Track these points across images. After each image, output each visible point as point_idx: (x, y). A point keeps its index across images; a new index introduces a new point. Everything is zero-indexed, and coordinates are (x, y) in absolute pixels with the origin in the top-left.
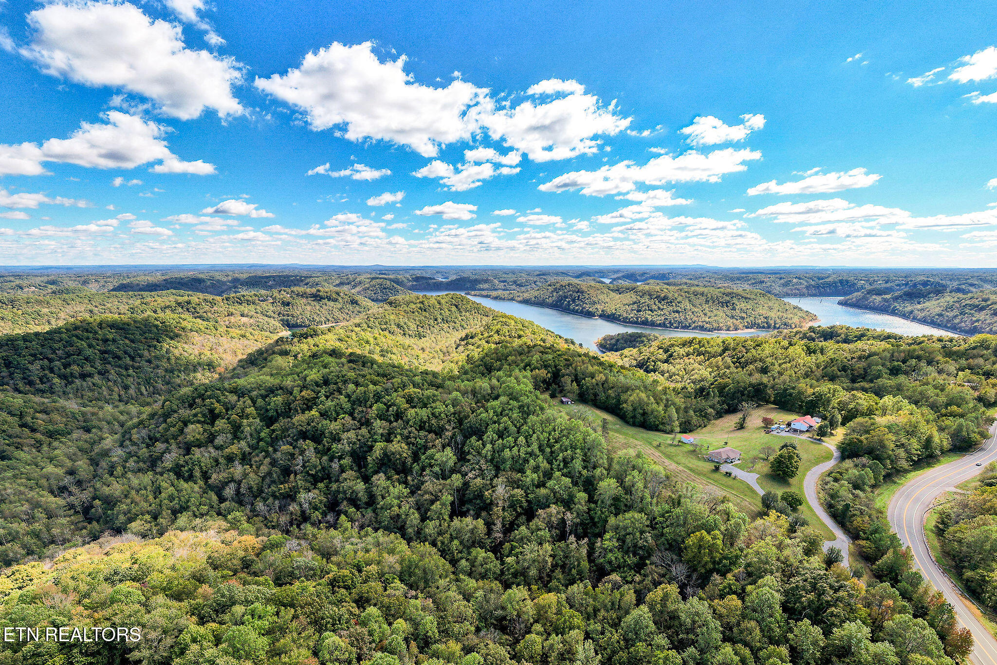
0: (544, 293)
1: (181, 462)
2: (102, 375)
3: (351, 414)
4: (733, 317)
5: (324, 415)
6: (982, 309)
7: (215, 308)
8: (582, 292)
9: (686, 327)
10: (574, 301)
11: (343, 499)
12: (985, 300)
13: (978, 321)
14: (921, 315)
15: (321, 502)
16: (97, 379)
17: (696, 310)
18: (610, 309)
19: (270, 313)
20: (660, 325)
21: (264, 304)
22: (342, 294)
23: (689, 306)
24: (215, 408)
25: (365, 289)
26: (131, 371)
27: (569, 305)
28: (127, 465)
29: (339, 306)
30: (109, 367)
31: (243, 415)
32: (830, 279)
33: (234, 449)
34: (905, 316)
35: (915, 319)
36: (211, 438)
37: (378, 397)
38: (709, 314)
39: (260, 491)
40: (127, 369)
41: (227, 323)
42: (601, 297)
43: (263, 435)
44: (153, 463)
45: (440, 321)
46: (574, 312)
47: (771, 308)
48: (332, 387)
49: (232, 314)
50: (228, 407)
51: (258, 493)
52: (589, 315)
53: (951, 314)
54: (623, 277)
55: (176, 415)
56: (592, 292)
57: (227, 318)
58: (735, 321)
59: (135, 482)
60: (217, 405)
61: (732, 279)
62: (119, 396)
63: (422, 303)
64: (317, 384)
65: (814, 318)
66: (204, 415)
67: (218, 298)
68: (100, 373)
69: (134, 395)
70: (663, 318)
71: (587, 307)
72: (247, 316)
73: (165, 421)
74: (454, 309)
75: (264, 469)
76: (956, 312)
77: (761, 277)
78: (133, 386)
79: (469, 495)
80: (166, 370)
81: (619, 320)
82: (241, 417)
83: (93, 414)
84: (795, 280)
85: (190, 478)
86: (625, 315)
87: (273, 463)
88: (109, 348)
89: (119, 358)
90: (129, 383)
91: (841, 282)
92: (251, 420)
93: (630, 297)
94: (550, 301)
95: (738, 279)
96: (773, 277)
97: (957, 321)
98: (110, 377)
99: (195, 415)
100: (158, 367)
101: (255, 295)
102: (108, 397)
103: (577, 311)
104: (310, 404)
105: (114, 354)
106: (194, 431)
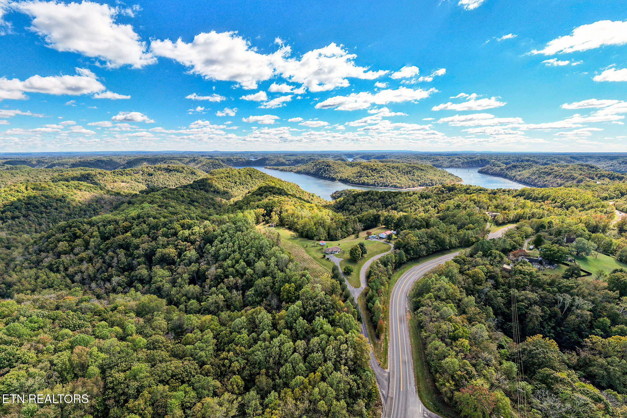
0: (309, 167)
1: (53, 263)
2: (26, 217)
3: (148, 234)
4: (413, 180)
5: (133, 235)
6: (550, 174)
7: (105, 178)
8: (330, 166)
9: (386, 186)
10: (325, 172)
11: (135, 280)
12: (552, 169)
13: (546, 181)
14: (519, 178)
15: (123, 281)
16: (22, 219)
17: (393, 176)
18: (345, 176)
19: (140, 180)
20: (372, 185)
21: (136, 175)
22: (186, 168)
23: (389, 174)
24: (77, 233)
25: (203, 165)
26: (44, 215)
27: (322, 174)
28: (23, 265)
29: (184, 175)
30: (30, 212)
31: (91, 236)
32: (476, 159)
33: (83, 255)
34: (511, 179)
35: (516, 181)
36: (72, 249)
37: (165, 225)
38: (400, 178)
39: (95, 277)
40: (42, 214)
41: (112, 186)
42: (341, 169)
43: (101, 247)
44: (37, 264)
45: (238, 183)
46: (325, 178)
47: (435, 175)
48: (141, 220)
49: (116, 181)
50: (85, 232)
51: (93, 279)
52: (333, 179)
53: (534, 177)
54: (360, 157)
55: (54, 237)
56: (335, 166)
57: (112, 184)
58: (413, 182)
59: (26, 274)
60: (78, 231)
61: (421, 159)
62: (36, 229)
63: (228, 173)
64: (133, 219)
65: (460, 180)
66: (70, 237)
67: (108, 172)
68: (24, 216)
69: (45, 228)
70: (374, 181)
71: (332, 175)
72: (126, 182)
73: (47, 241)
74: (248, 176)
75: (98, 265)
76: (536, 176)
77: (438, 157)
78: (45, 224)
79: (200, 274)
80: (67, 214)
81: (349, 183)
82: (90, 237)
83: (14, 239)
84: (456, 159)
85: (58, 271)
86: (353, 179)
87: (104, 262)
88: (31, 201)
89: (37, 207)
90: (42, 222)
91: (481, 160)
92: (95, 239)
93: (356, 169)
94: (312, 171)
95: (425, 158)
96: (445, 158)
97: (536, 181)
98: (31, 218)
99: (65, 237)
100: (61, 212)
101: (132, 170)
102: (28, 230)
103: (326, 178)
104: (127, 229)
105: (33, 204)
106: (63, 246)
